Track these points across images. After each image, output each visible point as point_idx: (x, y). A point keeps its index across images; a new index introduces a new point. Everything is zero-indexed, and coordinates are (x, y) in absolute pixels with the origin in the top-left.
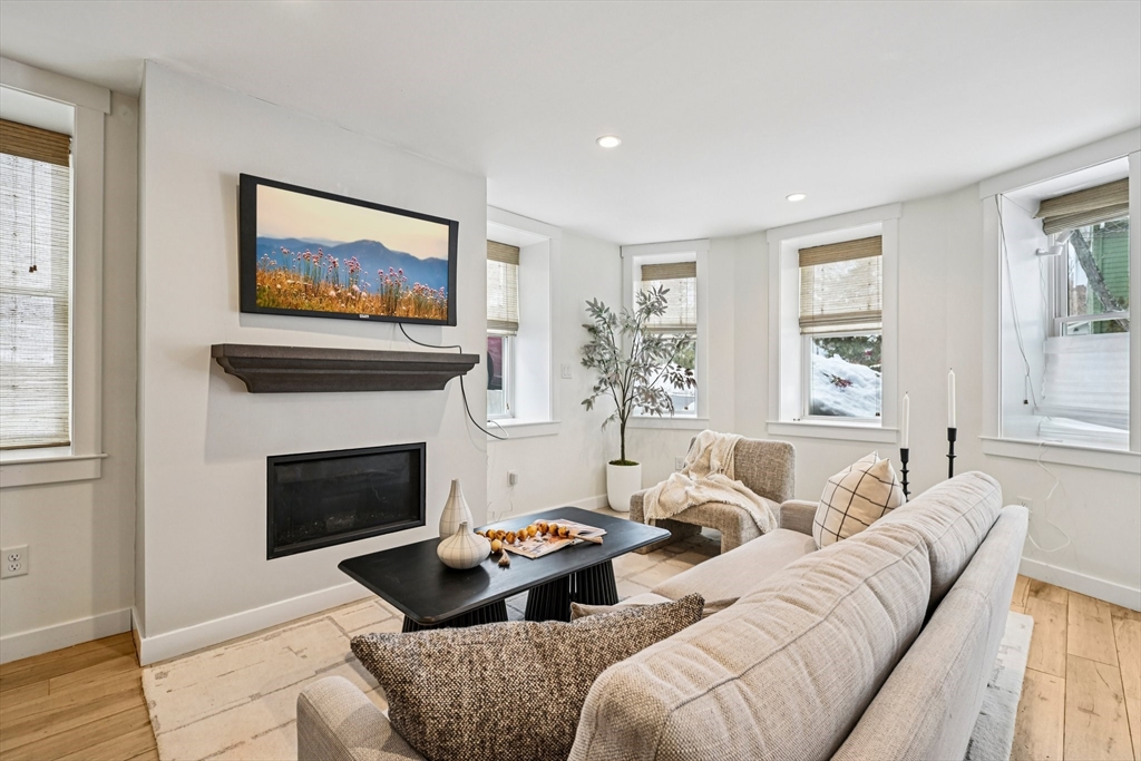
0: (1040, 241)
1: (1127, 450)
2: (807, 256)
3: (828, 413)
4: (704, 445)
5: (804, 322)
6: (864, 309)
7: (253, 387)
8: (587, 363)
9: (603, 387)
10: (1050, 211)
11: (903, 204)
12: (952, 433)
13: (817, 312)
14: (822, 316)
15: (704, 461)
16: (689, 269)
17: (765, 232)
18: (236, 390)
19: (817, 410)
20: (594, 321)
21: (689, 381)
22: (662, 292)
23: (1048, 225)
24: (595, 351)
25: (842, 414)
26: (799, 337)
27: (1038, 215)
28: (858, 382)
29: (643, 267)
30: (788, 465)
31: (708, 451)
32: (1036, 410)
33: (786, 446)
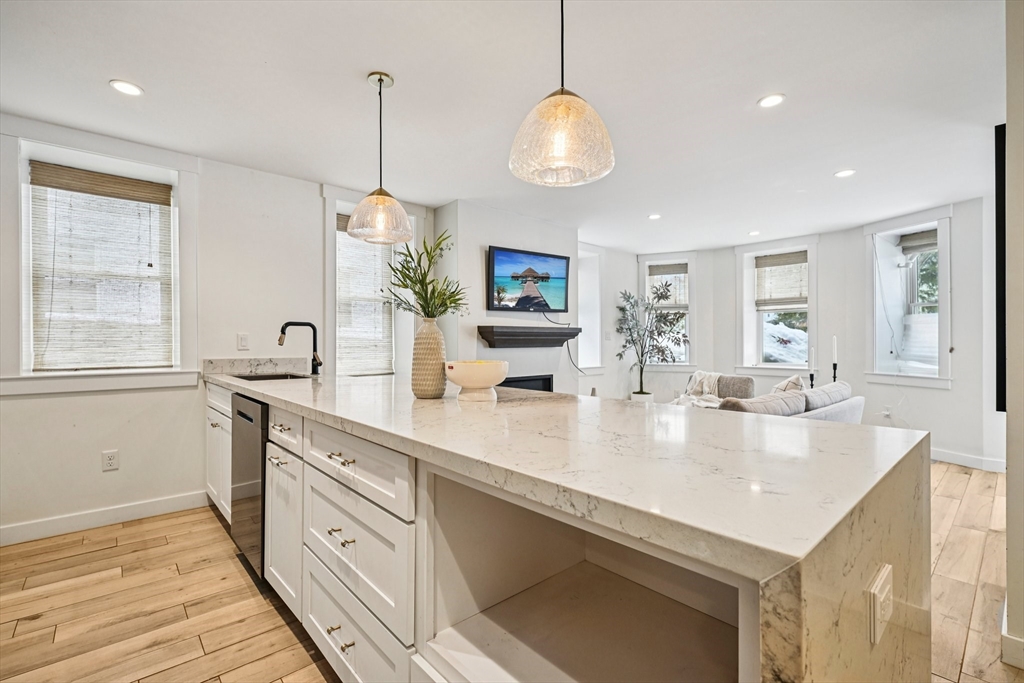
0: (901, 259)
1: (937, 376)
2: (760, 262)
3: (775, 361)
4: (699, 379)
5: (758, 303)
6: (798, 295)
7: (492, 345)
8: (620, 330)
9: (628, 345)
10: (906, 242)
11: (820, 235)
12: (835, 366)
13: (767, 297)
14: (771, 300)
15: (699, 389)
16: (683, 268)
17: (733, 248)
18: (485, 346)
19: (768, 359)
20: (624, 303)
21: (684, 341)
22: (667, 285)
23: (905, 250)
24: (624, 323)
25: (784, 361)
26: (755, 313)
27: (898, 245)
28: (796, 341)
29: (650, 267)
30: (750, 389)
31: (701, 383)
32: (898, 357)
33: (749, 379)
